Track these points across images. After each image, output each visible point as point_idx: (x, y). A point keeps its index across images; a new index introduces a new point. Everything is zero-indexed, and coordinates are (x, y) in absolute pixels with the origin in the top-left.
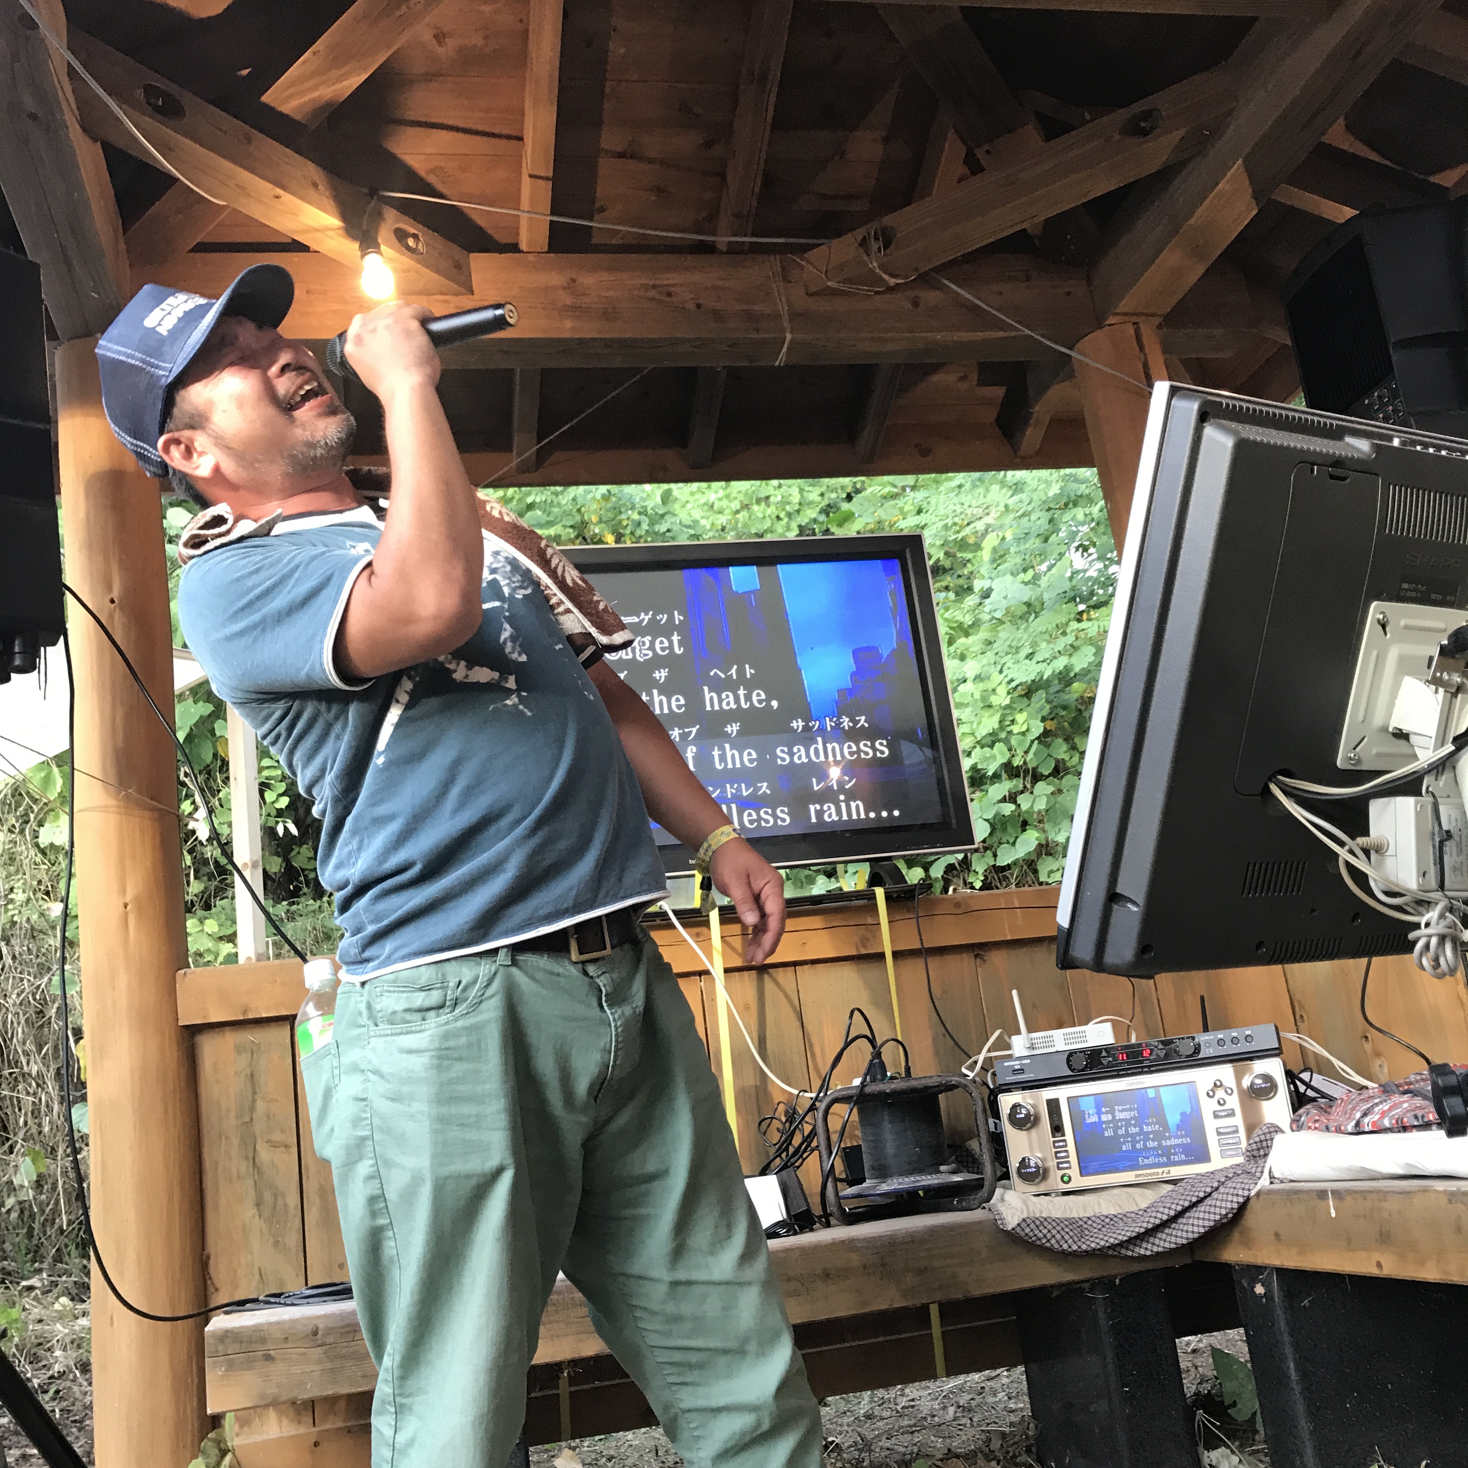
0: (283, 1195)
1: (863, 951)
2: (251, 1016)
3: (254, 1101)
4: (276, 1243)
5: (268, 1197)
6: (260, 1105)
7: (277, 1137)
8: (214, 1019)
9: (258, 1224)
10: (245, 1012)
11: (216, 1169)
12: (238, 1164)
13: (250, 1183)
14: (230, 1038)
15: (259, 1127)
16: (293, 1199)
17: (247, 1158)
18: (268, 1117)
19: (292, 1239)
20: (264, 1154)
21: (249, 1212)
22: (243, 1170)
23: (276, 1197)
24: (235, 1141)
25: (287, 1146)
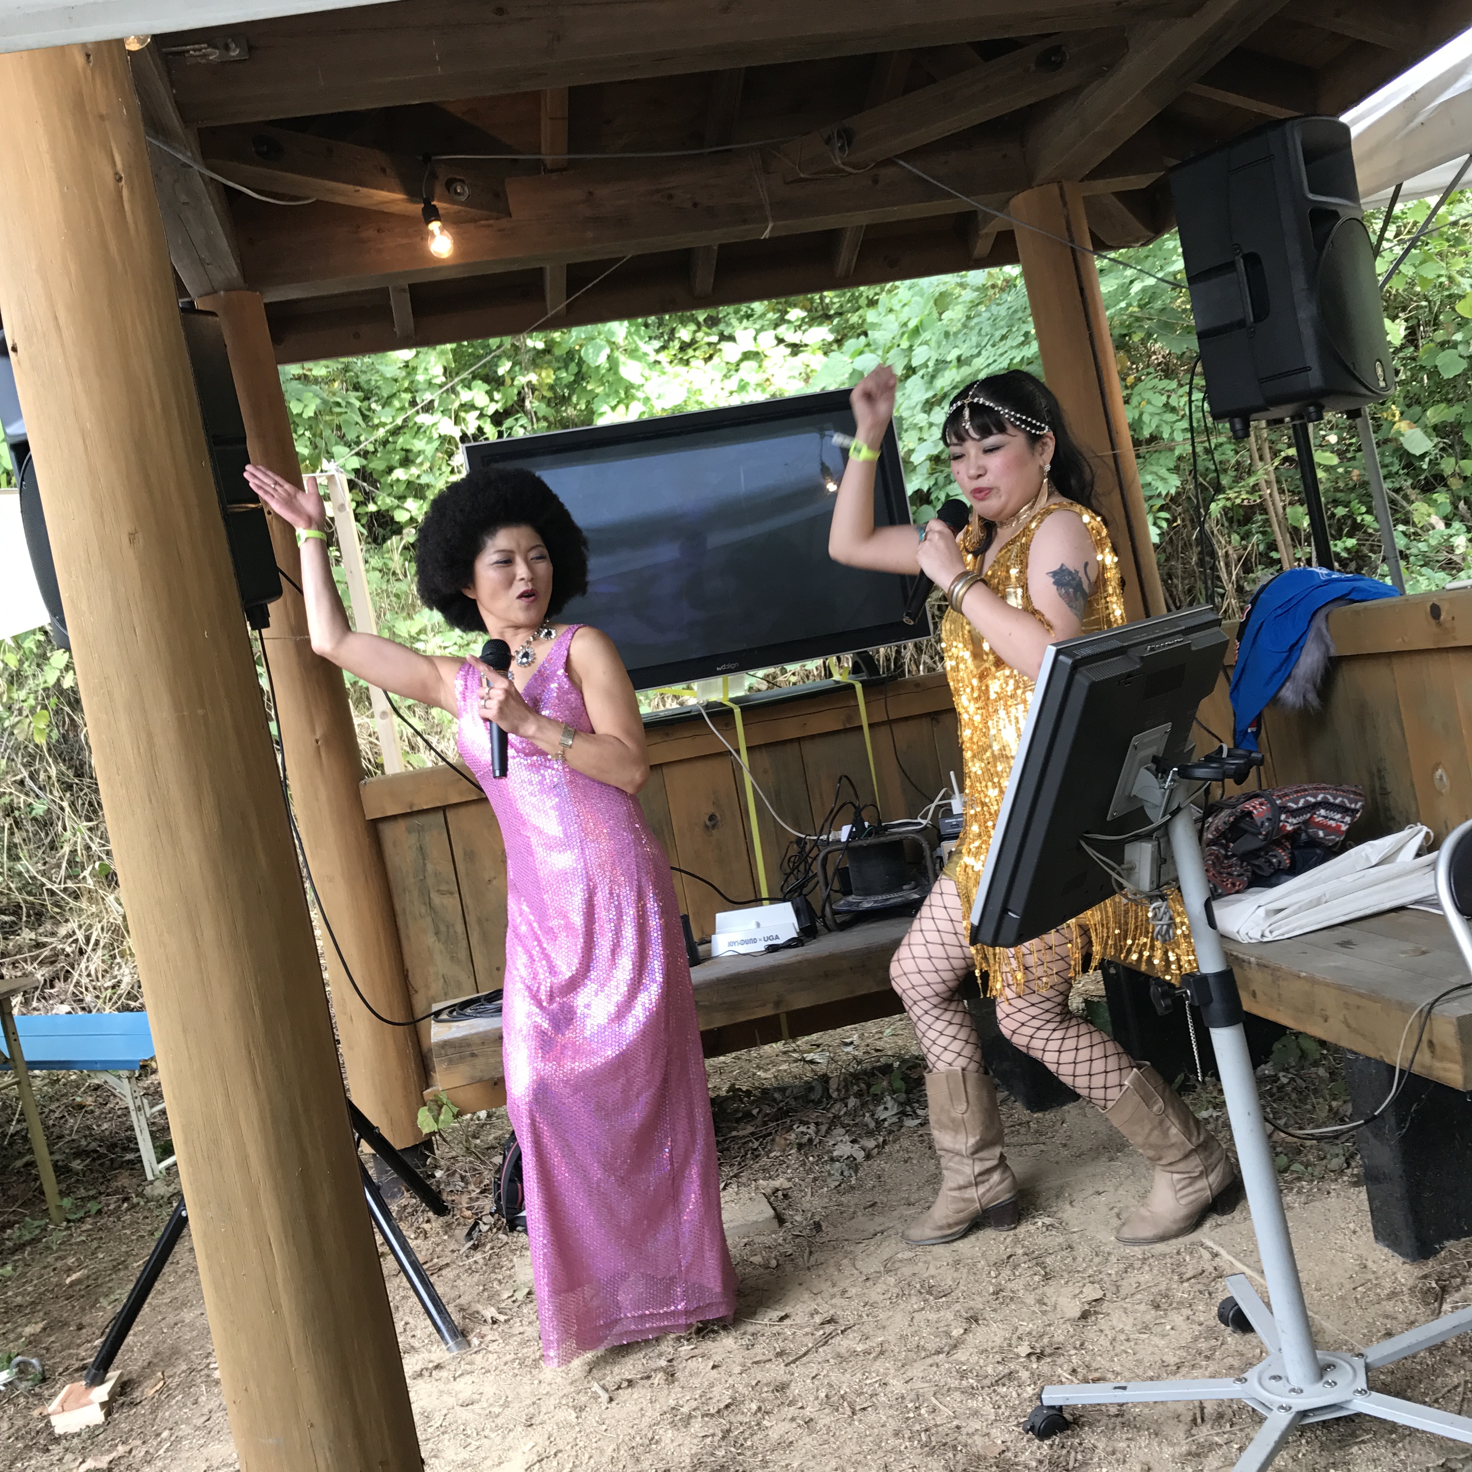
0: (453, 925)
1: (848, 726)
2: (415, 809)
3: (425, 865)
4: (452, 958)
5: (443, 928)
6: (430, 867)
7: (444, 887)
8: (389, 813)
9: (438, 947)
10: (411, 807)
11: (405, 913)
12: (419, 908)
13: (429, 919)
14: (402, 825)
15: (430, 881)
16: (460, 928)
17: (425, 904)
18: (436, 875)
19: (463, 954)
20: (436, 899)
21: (431, 940)
22: (423, 911)
23: (448, 927)
24: (416, 893)
25: (452, 893)
